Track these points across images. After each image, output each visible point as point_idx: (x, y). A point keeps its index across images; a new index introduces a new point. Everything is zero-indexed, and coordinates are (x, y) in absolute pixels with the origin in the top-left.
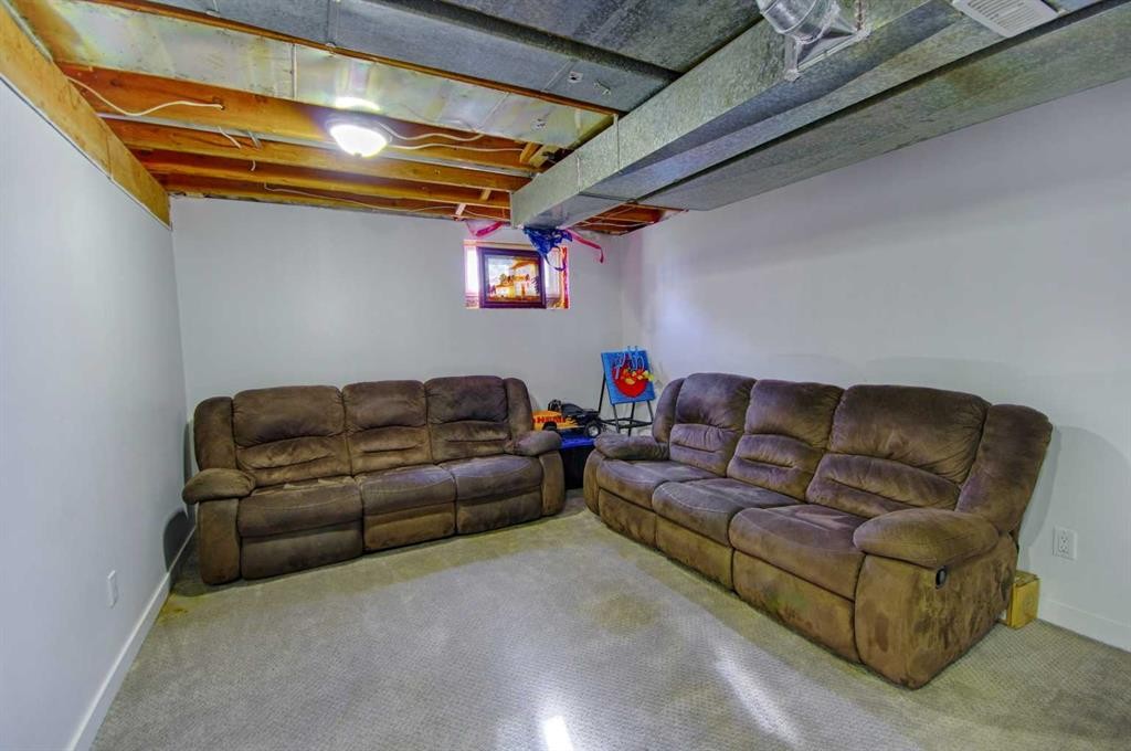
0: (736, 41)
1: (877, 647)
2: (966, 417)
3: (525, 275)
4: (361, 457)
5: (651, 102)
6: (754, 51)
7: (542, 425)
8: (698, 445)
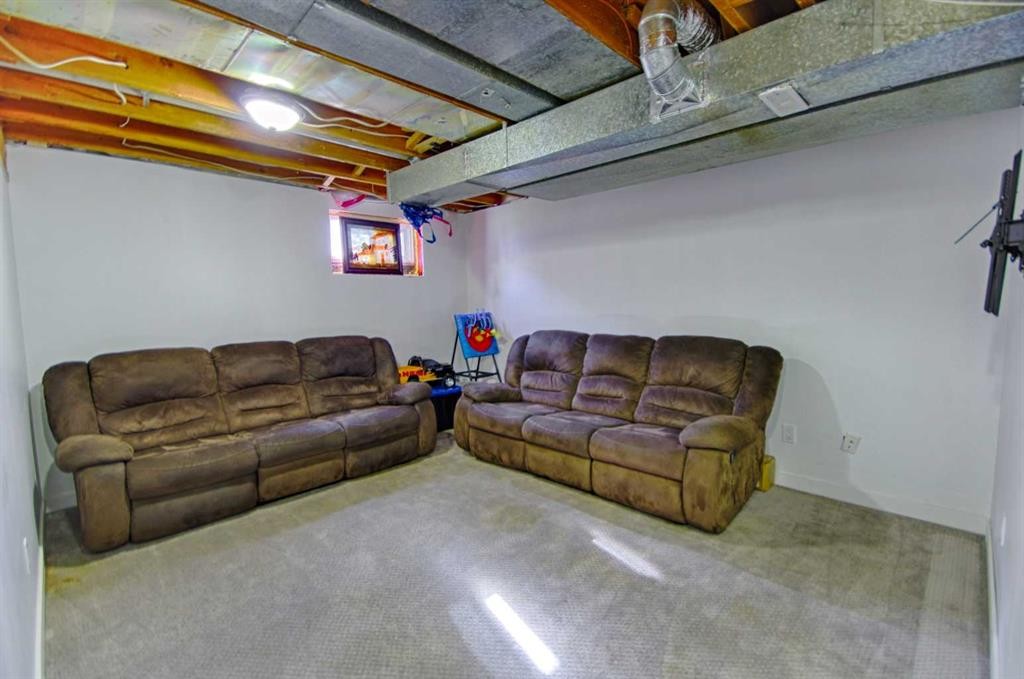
0: (612, 87)
1: (698, 508)
2: (735, 354)
3: (384, 245)
4: (238, 415)
5: (540, 117)
6: (627, 98)
7: (406, 378)
8: (546, 387)
